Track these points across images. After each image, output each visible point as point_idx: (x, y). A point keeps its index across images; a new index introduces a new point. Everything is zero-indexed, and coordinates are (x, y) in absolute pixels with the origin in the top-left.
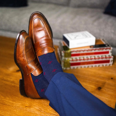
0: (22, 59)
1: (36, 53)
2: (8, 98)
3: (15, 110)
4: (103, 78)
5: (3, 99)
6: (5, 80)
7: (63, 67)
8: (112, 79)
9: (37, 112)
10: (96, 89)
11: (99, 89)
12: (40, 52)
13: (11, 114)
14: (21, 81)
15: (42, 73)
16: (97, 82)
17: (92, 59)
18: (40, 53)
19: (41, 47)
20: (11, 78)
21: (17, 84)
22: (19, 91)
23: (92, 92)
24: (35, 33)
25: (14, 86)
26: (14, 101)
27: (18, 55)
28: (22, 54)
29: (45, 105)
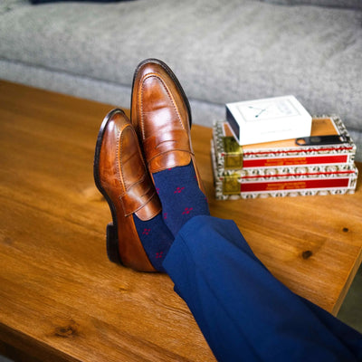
0: (111, 178)
1: (147, 164)
2: (80, 267)
3: (96, 297)
4: (323, 227)
5: (68, 269)
6: (73, 222)
7: (219, 194)
8: (346, 230)
9: (146, 304)
10: (299, 256)
11: (307, 255)
12: (157, 164)
13: (85, 304)
14: (109, 228)
15: (160, 214)
16: (306, 236)
17: (300, 175)
18: (156, 166)
19: (159, 150)
20: (88, 218)
21: (101, 233)
22: (106, 251)
23: (286, 262)
24: (146, 114)
25: (95, 238)
26: (94, 274)
27: (103, 168)
28: (112, 169)
29: (166, 289)
